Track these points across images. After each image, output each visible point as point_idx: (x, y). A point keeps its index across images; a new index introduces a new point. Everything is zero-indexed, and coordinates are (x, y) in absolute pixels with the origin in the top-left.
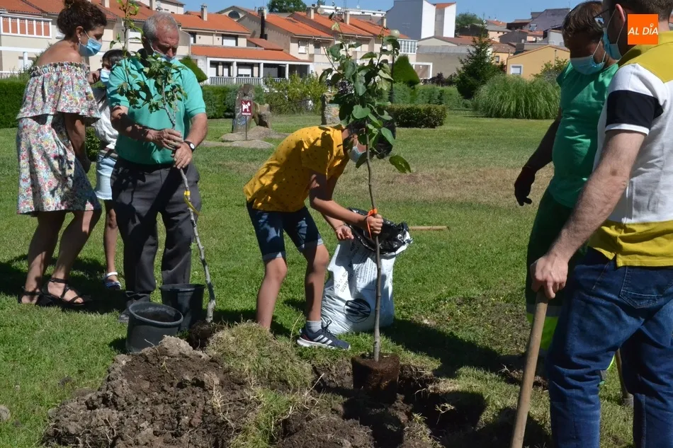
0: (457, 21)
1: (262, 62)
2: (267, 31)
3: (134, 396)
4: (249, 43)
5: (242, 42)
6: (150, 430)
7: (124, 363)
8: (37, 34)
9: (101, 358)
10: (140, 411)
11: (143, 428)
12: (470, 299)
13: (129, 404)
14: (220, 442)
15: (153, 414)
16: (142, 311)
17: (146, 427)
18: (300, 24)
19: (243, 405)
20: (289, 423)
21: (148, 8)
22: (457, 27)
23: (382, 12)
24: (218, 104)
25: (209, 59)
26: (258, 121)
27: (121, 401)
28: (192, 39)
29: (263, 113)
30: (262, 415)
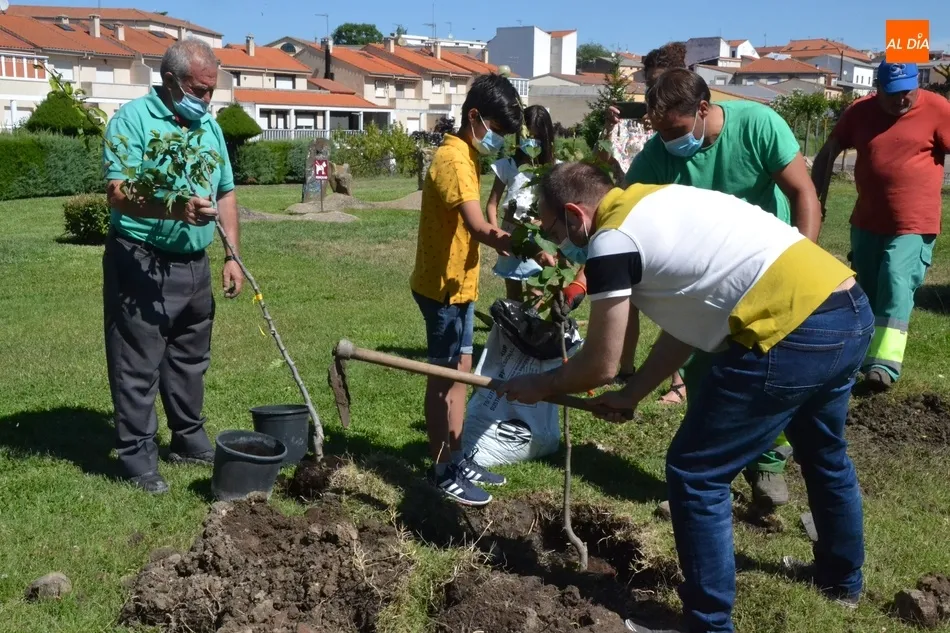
0: (578, 54)
1: (328, 109)
2: (333, 69)
3: (242, 558)
4: (311, 85)
5: (302, 84)
6: (269, 603)
7: (224, 512)
8: (29, 76)
9: (180, 507)
10: (252, 577)
11: (259, 599)
12: (653, 416)
13: (236, 568)
14: (364, 616)
15: (270, 581)
16: (232, 442)
17: (262, 598)
18: (376, 58)
19: (391, 566)
20: (454, 588)
21: (176, 40)
22: (578, 61)
23: (481, 43)
24: (278, 165)
25: (258, 107)
26: (335, 186)
27: (224, 563)
28: (235, 80)
29: (342, 175)
30: (418, 578)
